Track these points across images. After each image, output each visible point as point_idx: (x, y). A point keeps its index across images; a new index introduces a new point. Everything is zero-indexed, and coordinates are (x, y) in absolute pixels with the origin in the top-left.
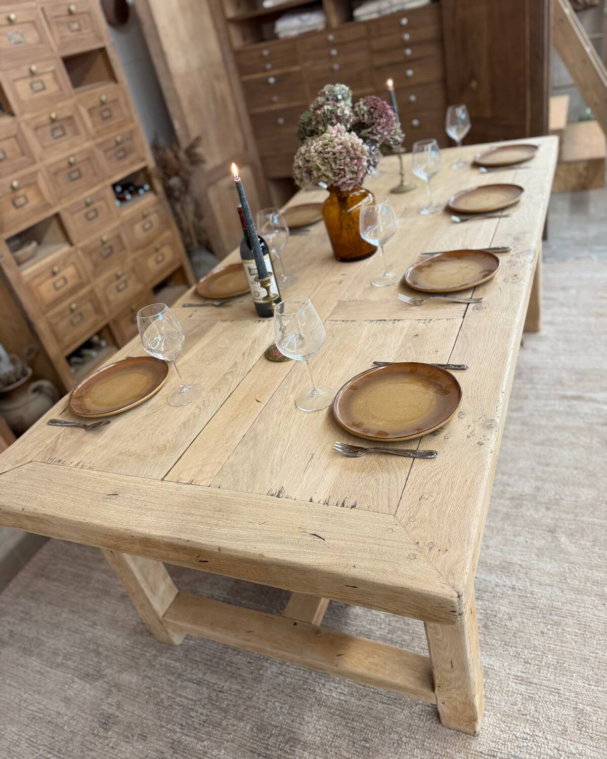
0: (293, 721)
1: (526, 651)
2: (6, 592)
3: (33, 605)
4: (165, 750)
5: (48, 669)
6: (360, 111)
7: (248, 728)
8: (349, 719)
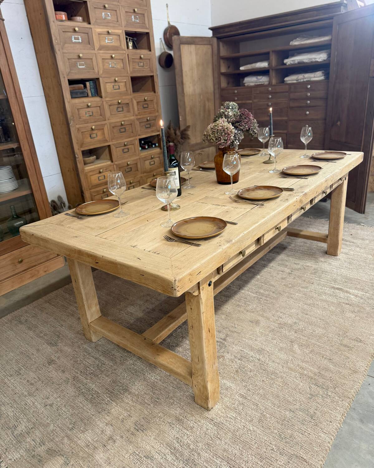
0: (129, 383)
1: (251, 386)
2: (31, 305)
3: (40, 312)
4: (70, 378)
5: (35, 337)
6: (237, 114)
7: (109, 380)
8: (155, 389)
